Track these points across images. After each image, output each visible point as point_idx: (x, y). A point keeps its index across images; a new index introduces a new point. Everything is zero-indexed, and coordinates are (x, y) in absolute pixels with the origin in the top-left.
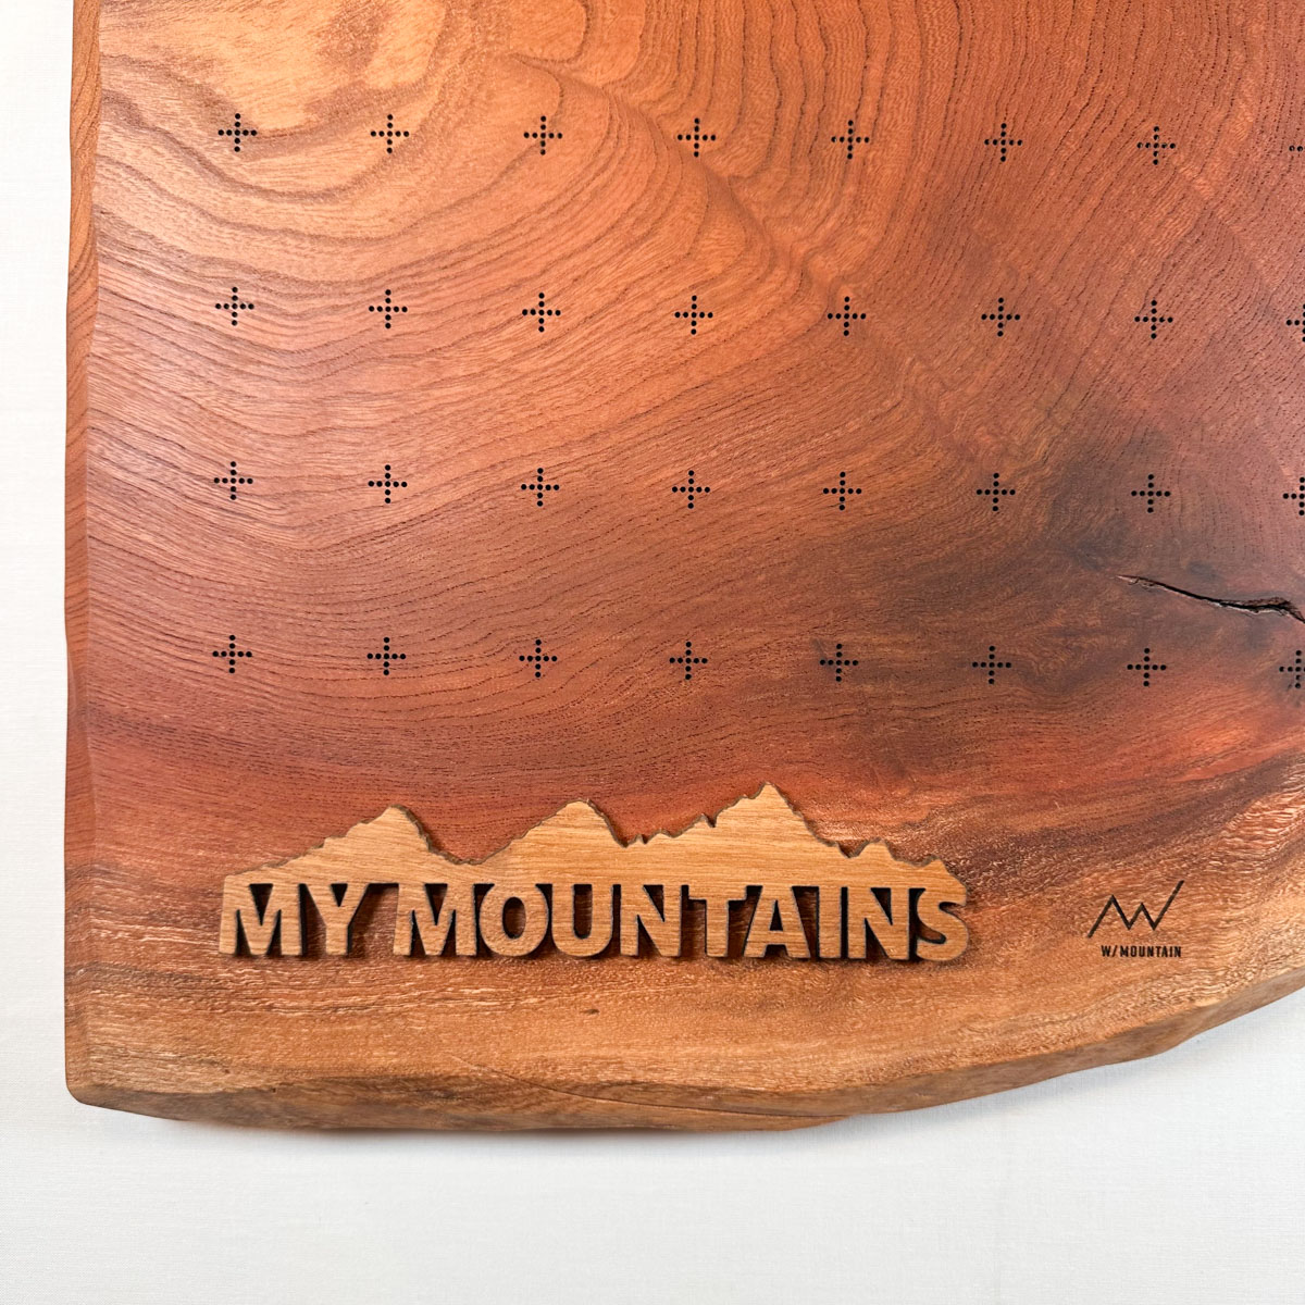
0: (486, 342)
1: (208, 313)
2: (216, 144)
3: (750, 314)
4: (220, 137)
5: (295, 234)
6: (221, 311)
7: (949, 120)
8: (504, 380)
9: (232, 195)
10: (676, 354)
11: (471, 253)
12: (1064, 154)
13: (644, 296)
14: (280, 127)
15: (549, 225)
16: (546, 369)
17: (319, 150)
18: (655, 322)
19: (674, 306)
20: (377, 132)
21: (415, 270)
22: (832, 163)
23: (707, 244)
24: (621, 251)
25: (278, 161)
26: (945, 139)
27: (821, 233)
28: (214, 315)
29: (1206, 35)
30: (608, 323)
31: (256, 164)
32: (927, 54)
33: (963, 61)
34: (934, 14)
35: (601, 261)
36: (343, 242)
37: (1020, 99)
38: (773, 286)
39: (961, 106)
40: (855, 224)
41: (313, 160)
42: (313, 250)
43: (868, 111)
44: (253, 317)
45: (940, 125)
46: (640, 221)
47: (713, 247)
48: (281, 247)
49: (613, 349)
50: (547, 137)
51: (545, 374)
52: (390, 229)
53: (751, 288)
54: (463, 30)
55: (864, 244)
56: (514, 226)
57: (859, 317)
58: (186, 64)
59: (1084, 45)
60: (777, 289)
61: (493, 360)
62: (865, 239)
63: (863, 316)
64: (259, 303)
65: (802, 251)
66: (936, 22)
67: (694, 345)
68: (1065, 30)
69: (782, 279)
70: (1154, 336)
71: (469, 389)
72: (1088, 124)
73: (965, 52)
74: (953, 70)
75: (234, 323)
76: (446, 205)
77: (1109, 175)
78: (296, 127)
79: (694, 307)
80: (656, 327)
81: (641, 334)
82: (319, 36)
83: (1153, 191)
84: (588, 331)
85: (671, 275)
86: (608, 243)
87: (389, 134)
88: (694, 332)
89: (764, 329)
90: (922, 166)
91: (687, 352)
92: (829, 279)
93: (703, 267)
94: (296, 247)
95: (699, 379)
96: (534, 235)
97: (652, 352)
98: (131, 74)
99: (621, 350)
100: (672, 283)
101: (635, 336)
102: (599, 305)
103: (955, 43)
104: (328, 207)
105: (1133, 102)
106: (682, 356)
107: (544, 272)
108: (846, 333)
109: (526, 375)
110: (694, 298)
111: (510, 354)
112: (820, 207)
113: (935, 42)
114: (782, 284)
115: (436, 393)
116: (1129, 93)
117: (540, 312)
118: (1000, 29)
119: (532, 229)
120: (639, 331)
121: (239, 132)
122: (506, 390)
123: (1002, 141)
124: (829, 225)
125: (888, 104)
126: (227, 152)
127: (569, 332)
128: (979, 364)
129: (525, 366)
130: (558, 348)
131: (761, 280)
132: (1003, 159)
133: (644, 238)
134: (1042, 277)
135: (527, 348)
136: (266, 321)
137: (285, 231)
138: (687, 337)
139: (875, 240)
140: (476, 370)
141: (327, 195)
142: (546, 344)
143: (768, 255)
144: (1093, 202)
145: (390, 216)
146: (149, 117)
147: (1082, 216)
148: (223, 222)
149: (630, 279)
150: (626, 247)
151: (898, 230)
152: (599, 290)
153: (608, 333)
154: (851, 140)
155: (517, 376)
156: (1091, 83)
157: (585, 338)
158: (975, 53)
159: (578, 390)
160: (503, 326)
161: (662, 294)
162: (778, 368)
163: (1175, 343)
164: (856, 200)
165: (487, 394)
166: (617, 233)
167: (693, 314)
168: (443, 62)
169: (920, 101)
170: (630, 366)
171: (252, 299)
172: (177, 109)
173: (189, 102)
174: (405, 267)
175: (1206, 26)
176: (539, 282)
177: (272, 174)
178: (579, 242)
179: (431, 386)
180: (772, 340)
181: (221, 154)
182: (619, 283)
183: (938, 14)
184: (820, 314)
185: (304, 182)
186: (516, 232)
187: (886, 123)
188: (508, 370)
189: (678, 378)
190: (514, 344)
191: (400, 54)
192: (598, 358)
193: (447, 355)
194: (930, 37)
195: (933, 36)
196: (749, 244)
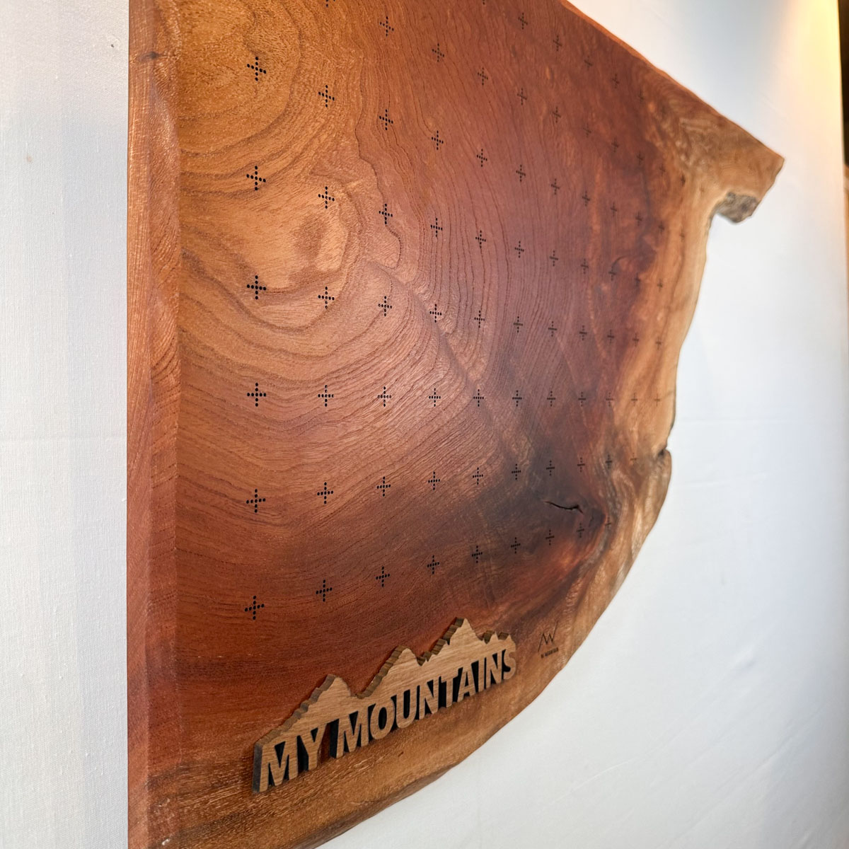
0: (364, 412)
1: (244, 399)
2: (246, 293)
3: (451, 397)
4: (247, 289)
5: (286, 352)
6: (249, 398)
7: (505, 314)
8: (371, 432)
9: (254, 326)
10: (429, 416)
11: (358, 365)
12: (532, 330)
14: (277, 287)
15: (388, 351)
16: (386, 426)
17: (296, 304)
18: (423, 401)
19: (429, 392)
20: (321, 296)
21: (337, 374)
22: (475, 330)
23: (439, 364)
24: (412, 366)
25: (277, 308)
26: (504, 321)
27: (472, 361)
28: (246, 400)
30: (408, 401)
31: (266, 308)
32: (500, 283)
33: (509, 288)
34: (502, 266)
35: (405, 371)
36: (307, 358)
37: (522, 306)
39: (508, 308)
40: (480, 357)
41: (293, 309)
42: (293, 362)
43: (484, 307)
44: (266, 401)
45: (503, 316)
46: (417, 352)
47: (441, 366)
48: (279, 359)
49: (409, 415)
50: (387, 307)
51: (386, 428)
52: (327, 351)
53: (452, 385)
55: (483, 366)
58: (230, 240)
59: (537, 286)
60: (459, 385)
62: (483, 364)
63: (483, 398)
64: (269, 393)
65: (466, 369)
66: (502, 269)
67: (435, 412)
68: (533, 279)
69: (461, 381)
70: (551, 406)
71: (358, 438)
72: (537, 319)
73: (509, 284)
74: (506, 292)
75: (257, 405)
76: (349, 340)
77: (542, 340)
78: (285, 288)
79: (435, 393)
80: (423, 404)
81: (418, 407)
82: (295, 235)
83: (551, 347)
84: (401, 406)
85: (427, 379)
86: (407, 363)
87: (326, 298)
88: (435, 405)
89: (455, 404)
90: (498, 333)
91: (433, 415)
92: (474, 381)
93: (438, 375)
94: (286, 360)
96: (381, 358)
97: (421, 416)
98: (199, 241)
99: (412, 415)
100: (428, 383)
101: (416, 408)
102: (404, 393)
103: (507, 280)
104: (300, 337)
105: (547, 311)
106: (431, 417)
107: (385, 376)
108: (479, 405)
109: (379, 429)
110: (435, 389)
111: (373, 418)
112: (471, 349)
113: (502, 278)
114: (461, 383)
115: (345, 441)
116: (547, 308)
117: (384, 396)
118: (518, 276)
119: (381, 354)
120: (417, 405)
121: (257, 288)
122: (372, 437)
123: (518, 324)
124: (474, 357)
125: (490, 304)
126: (252, 299)
127: (394, 406)
128: (512, 418)
129: (378, 424)
130: (391, 415)
131: (455, 381)
132: (518, 331)
133: (419, 361)
134: (527, 382)
135: (380, 415)
136: (273, 404)
137: (280, 350)
138: (433, 408)
139: (486, 365)
140: (361, 427)
141: (300, 330)
142: (386, 413)
143: (457, 370)
144: (538, 351)
145: (326, 344)
146: (210, 271)
147: (536, 356)
148: (250, 343)
149: (415, 380)
150: (414, 364)
151: (492, 360)
152: (404, 385)
153: (408, 406)
154: (480, 319)
155: (376, 430)
156: (538, 302)
157: (400, 409)
158: (512, 285)
159: (397, 436)
160: (371, 404)
161: (425, 387)
162: (460, 422)
164: (481, 347)
165: (364, 440)
166: (411, 357)
167: (435, 397)
168: (348, 261)
169: (498, 304)
170: (414, 423)
171: (266, 391)
172: (225, 268)
173: (231, 264)
174: (333, 373)
176: (384, 381)
177: (274, 315)
178: (397, 362)
179: (343, 437)
180: (458, 409)
181: (248, 299)
182: (411, 382)
184: (471, 397)
185: (289, 322)
186: (375, 355)
187: (489, 314)
188: (372, 427)
189: (430, 428)
190: (375, 413)
191: (330, 253)
192: (404, 419)
193: (349, 420)
194: (501, 276)
196: (451, 365)
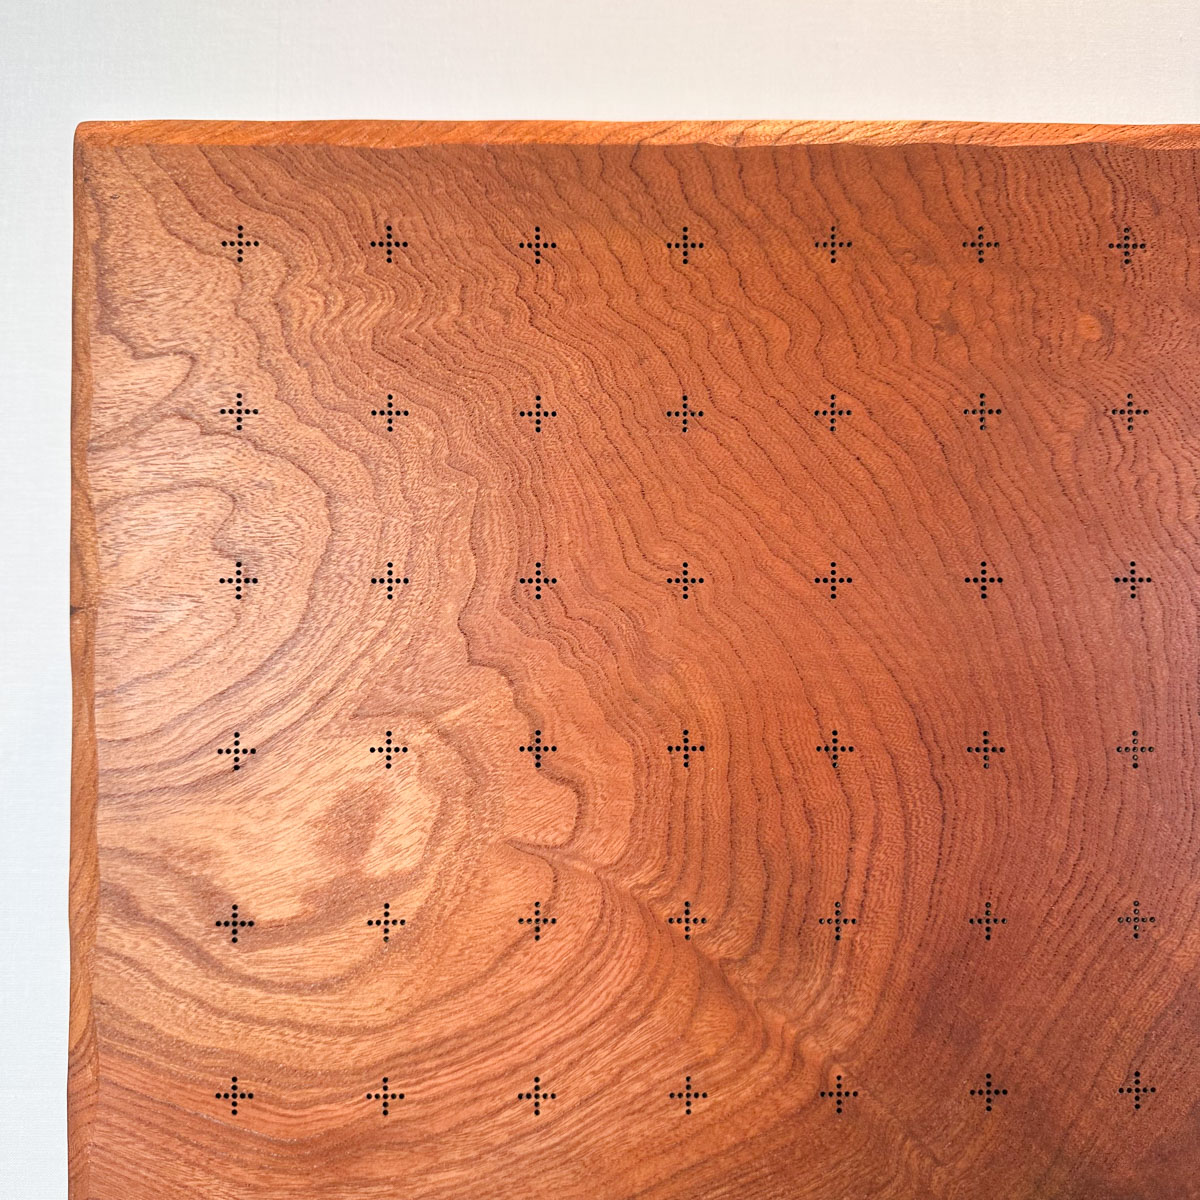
0: (482, 1128)
1: (208, 1103)
2: (213, 935)
3: (743, 1094)
4: (216, 929)
5: (294, 1025)
6: (220, 1102)
7: (935, 901)
8: (501, 1164)
9: (230, 986)
10: (672, 1134)
11: (466, 1039)
12: (1048, 931)
13: (638, 1078)
14: (277, 917)
15: (545, 1009)
16: (541, 1152)
17: (316, 941)
18: (650, 1103)
19: (668, 1086)
20: (374, 921)
21: (412, 1058)
22: (821, 945)
23: (701, 1027)
24: (615, 1035)
25: (276, 952)
26: (931, 919)
27: (811, 1015)
28: (214, 1105)
29: (1182, 810)
30: (603, 1105)
31: (254, 956)
32: (911, 835)
33: (947, 842)
34: (917, 796)
35: (595, 1045)
36: (341, 1032)
37: (1004, 878)
38: (767, 1066)
39: (946, 887)
40: (844, 1005)
41: (309, 950)
42: (310, 1040)
43: (855, 892)
44: (253, 1107)
45: (926, 906)
46: (634, 1003)
47: (705, 1029)
48: (278, 1037)
49: (610, 1131)
50: (541, 922)
51: (542, 1156)
52: (386, 1018)
53: (745, 1069)
54: (457, 817)
55: (854, 1023)
56: (510, 1012)
57: (851, 1095)
58: (183, 857)
59: (1065, 824)
60: (770, 1069)
61: (489, 1144)
62: (853, 1019)
63: (855, 1094)
64: (260, 1093)
65: (793, 1032)
66: (919, 803)
67: (690, 1125)
68: (1046, 809)
69: (775, 1059)
70: (1137, 1107)
71: (466, 1173)
72: (1070, 902)
73: (948, 833)
74: (937, 851)
75: (234, 1112)
76: (442, 993)
77: (1092, 949)
78: (293, 918)
79: (688, 1087)
80: (650, 1109)
81: (636, 1116)
82: (316, 826)
83: (1135, 964)
84: (584, 1113)
85: (664, 1058)
86: (603, 1026)
87: (386, 923)
88: (688, 1112)
89: (757, 1109)
90: (909, 947)
91: (682, 1132)
92: (821, 1059)
93: (697, 1049)
94: (295, 1037)
95: (695, 1158)
96: (529, 1021)
97: (647, 1133)
98: (129, 867)
99: (617, 1131)
100: (665, 1066)
101: (629, 1118)
102: (594, 1086)
103: (939, 825)
104: (325, 997)
105: (1114, 878)
106: (677, 1136)
107: (539, 1057)
108: (839, 1111)
109: (522, 1158)
110: (688, 1079)
111: (505, 1138)
112: (811, 989)
113: (919, 823)
114: (776, 1063)
116: (1109, 870)
117: (535, 1096)
118: (982, 811)
119: (528, 1015)
120: (633, 1113)
121: (236, 924)
122: (503, 1173)
123: (986, 920)
124: (820, 1006)
125: (874, 886)
126: (224, 943)
127: (565, 1114)
128: (970, 1139)
129: (520, 1149)
130: (554, 1131)
131: (754, 1061)
132: (988, 937)
133: (636, 1022)
134: (1028, 1052)
135: (524, 1131)
136: (265, 1110)
137: (282, 1022)
138: (682, 1118)
139: (865, 1020)
140: (473, 1154)
141: (325, 986)
142: (542, 1128)
143: (762, 1035)
144: (1076, 977)
145: (387, 1005)
146: (147, 909)
147: (1066, 990)
148: (220, 1013)
149: (623, 1062)
150: (621, 1030)
151: (887, 1009)
152: (594, 1073)
153: (605, 1115)
154: (839, 921)
155: (514, 1159)
156: (1072, 861)
157: (581, 1121)
158: (958, 834)
159: (574, 1172)
160: (499, 1111)
161: (657, 1076)
162: (772, 1146)
163: (1158, 1114)
164: (845, 981)
165: (483, 1177)
166: (611, 1017)
167: (687, 1094)
168: (439, 849)
169: (906, 881)
170: (625, 1147)
171: (252, 1090)
172: (175, 901)
173: (187, 893)
174: (401, 1055)
175: (1182, 801)
176: (535, 1066)
177: (270, 965)
178: (573, 1027)
179: (428, 1171)
180: (767, 1120)
181: (219, 946)
182: (614, 1065)
183: (920, 795)
184: (813, 1092)
185: (302, 973)
186: (512, 1017)
187: (872, 906)
188: (504, 1153)
189: (674, 1157)
190: (509, 1128)
191: (396, 842)
192: (593, 1139)
193: (444, 1140)
194: (914, 819)
195: (917, 817)
196: (742, 1027)
